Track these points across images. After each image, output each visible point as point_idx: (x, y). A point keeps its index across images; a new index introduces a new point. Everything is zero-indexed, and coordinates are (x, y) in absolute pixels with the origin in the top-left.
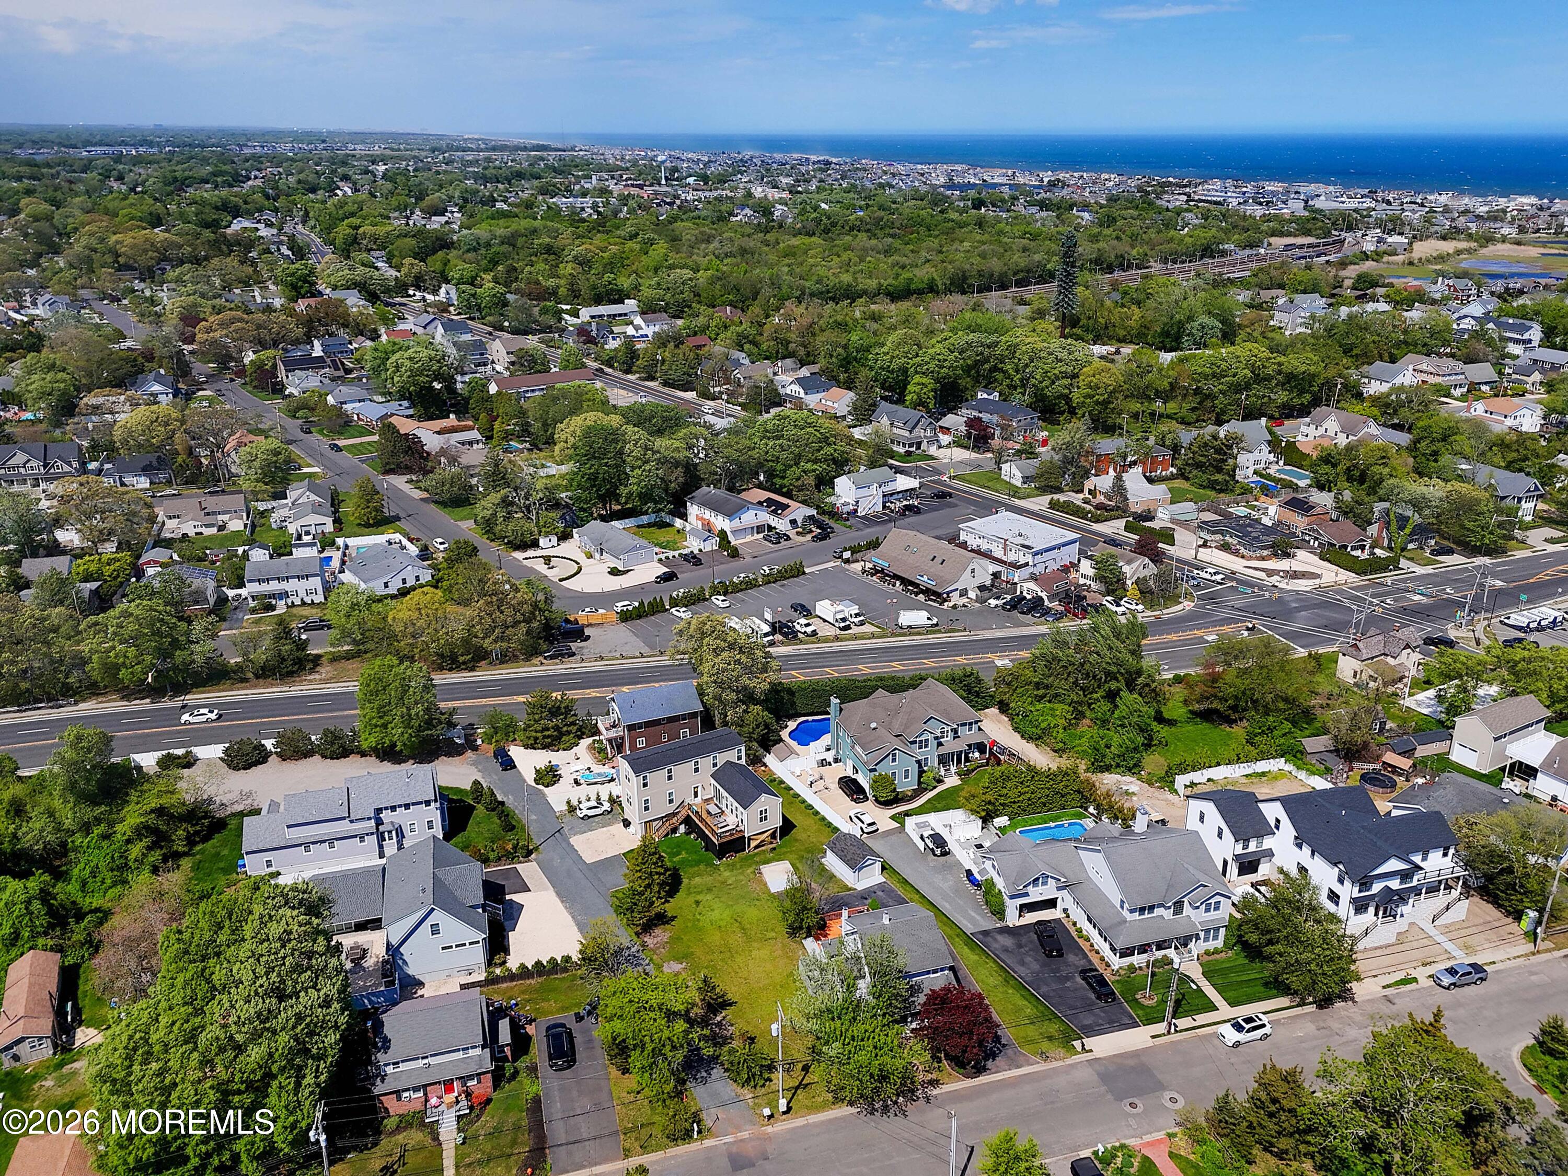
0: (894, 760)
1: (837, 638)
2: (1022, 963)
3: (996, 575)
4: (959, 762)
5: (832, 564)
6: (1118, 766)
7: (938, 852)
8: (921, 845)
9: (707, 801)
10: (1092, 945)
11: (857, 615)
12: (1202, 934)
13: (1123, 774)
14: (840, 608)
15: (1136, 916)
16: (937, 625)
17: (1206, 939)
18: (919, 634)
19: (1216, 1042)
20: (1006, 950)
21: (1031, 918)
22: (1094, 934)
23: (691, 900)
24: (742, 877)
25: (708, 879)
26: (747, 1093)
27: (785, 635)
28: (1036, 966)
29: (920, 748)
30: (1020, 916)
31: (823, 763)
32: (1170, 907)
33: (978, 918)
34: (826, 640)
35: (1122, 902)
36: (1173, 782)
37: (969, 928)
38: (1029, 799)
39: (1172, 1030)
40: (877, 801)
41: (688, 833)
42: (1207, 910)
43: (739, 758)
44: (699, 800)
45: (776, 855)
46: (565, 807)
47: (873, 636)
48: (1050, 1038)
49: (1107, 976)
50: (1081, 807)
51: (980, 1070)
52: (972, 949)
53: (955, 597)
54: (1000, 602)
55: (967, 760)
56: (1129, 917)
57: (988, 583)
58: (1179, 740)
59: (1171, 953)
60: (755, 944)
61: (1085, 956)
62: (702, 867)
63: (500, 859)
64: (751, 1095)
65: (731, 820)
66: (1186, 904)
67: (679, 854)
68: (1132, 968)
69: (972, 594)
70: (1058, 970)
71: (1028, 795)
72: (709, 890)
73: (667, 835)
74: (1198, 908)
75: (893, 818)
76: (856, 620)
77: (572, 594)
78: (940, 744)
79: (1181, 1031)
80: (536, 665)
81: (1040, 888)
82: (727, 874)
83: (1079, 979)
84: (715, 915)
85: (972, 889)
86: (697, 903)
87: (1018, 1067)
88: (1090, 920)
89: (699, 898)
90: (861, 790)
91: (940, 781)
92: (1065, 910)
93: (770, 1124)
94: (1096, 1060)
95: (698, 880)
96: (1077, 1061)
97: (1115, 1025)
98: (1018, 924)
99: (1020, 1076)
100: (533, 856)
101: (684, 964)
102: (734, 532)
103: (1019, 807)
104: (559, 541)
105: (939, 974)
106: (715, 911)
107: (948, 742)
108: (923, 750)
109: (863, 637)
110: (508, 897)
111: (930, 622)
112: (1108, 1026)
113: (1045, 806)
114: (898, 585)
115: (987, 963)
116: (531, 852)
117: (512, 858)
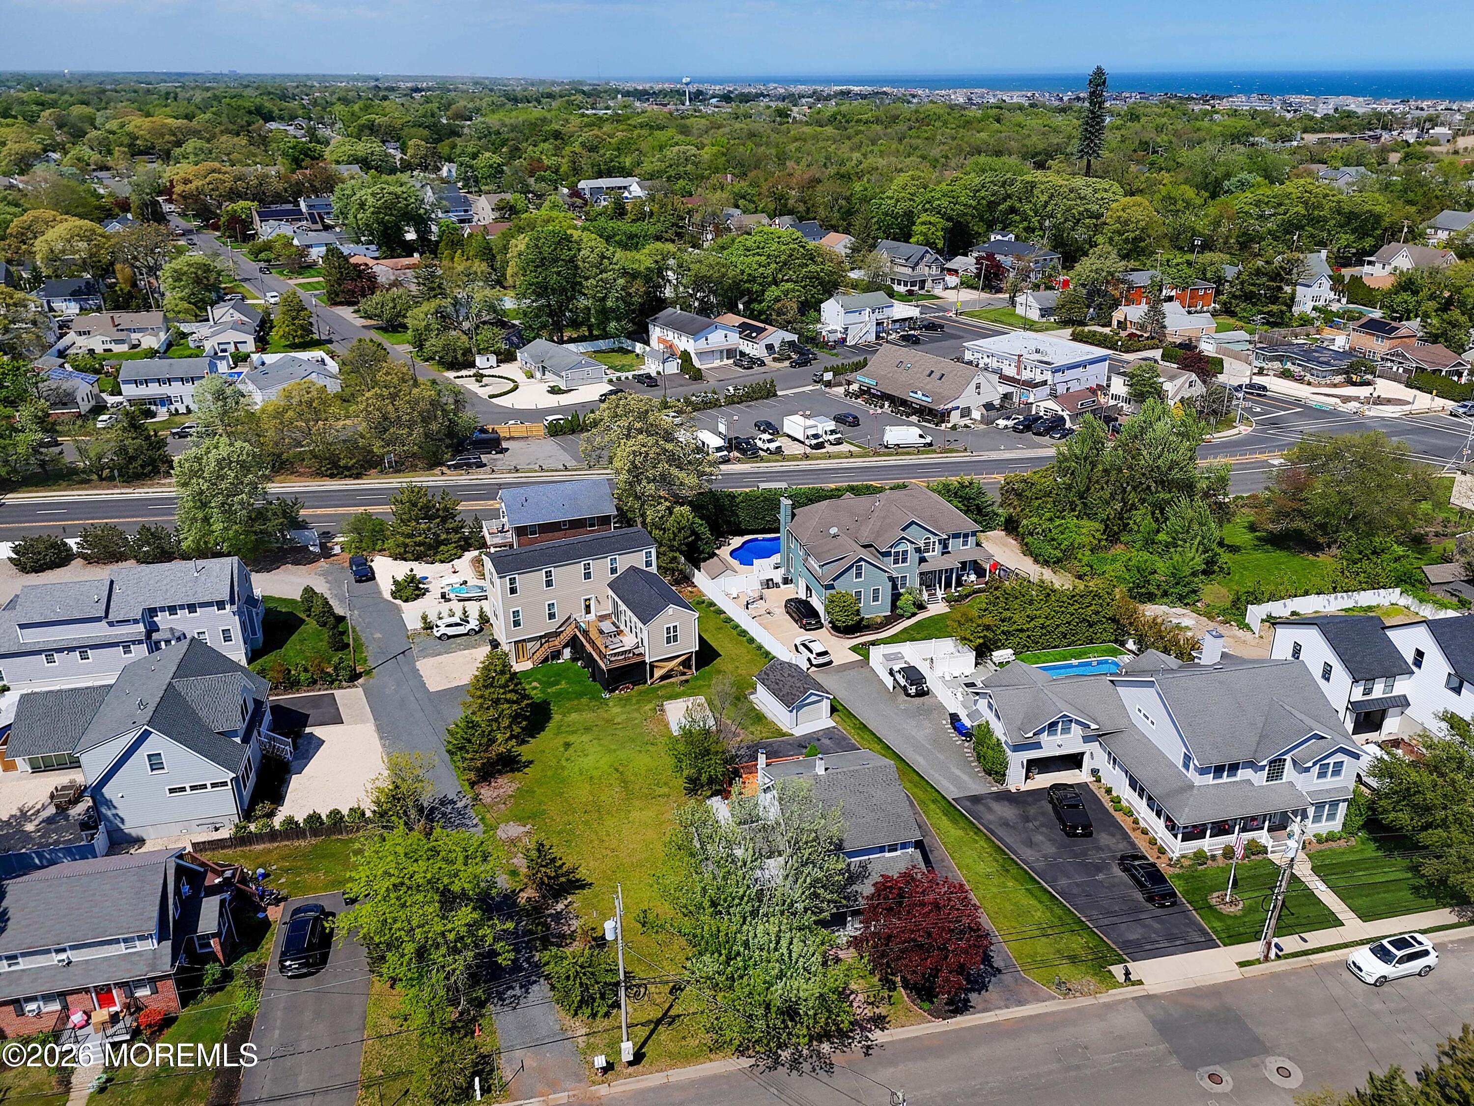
0: (859, 575)
1: (806, 457)
2: (1030, 844)
3: (1006, 397)
4: (948, 585)
5: (811, 388)
6: (1165, 594)
7: (912, 690)
8: (889, 682)
9: (602, 618)
10: (1136, 822)
11: (833, 432)
12: (1311, 811)
13: (1172, 604)
14: (810, 422)
15: (1209, 779)
16: (930, 445)
17: (1317, 819)
18: (908, 454)
19: (1347, 975)
20: (1005, 824)
21: (1043, 780)
22: (1141, 807)
23: (560, 740)
24: (636, 715)
25: (588, 716)
26: (579, 1027)
27: (743, 451)
28: (1050, 849)
29: (896, 562)
30: (1027, 777)
31: (769, 584)
32: (1263, 768)
33: (965, 778)
34: (794, 458)
35: (1187, 759)
36: (1243, 615)
37: (951, 792)
38: (1043, 627)
39: (1272, 955)
40: (835, 628)
41: (574, 659)
42: (1322, 775)
43: (648, 564)
44: (592, 617)
45: (688, 689)
46: (419, 625)
47: (851, 455)
48: (1073, 959)
49: (1162, 865)
50: (1116, 641)
51: (959, 1007)
52: (954, 822)
53: (955, 417)
54: (1010, 423)
55: (959, 583)
56: (1199, 780)
57: (997, 402)
58: (1245, 569)
59: (1264, 837)
60: (637, 803)
61: (1126, 836)
62: (584, 700)
63: (315, 682)
64: (584, 1031)
65: (628, 641)
66: (1288, 764)
67: (557, 683)
68: (1200, 857)
69: (976, 415)
70: (1084, 853)
71: (1041, 621)
72: (587, 729)
73: (546, 660)
74: (1307, 770)
75: (854, 649)
76: (832, 438)
77: (501, 410)
78: (923, 560)
79: (1287, 956)
80: (437, 475)
81: (1059, 738)
82: (616, 710)
83: (1117, 871)
84: (588, 762)
85: (958, 740)
86: (567, 745)
87: (1021, 1003)
88: (1133, 784)
89: (571, 739)
90: (815, 614)
91: (921, 607)
92: (1095, 772)
93: (603, 1082)
94: (1149, 997)
95: (574, 716)
96: (1118, 998)
97: (1178, 943)
98: (1024, 788)
99: (1023, 1019)
100: (361, 681)
101: (529, 826)
102: (700, 354)
103: (1029, 637)
104: (500, 362)
105: (899, 853)
106: (590, 757)
107: (934, 557)
108: (900, 565)
109: (838, 456)
110: (308, 730)
111: (923, 441)
112: (1167, 945)
113: (1065, 637)
114: (886, 406)
115: (976, 842)
116: (360, 676)
117: (332, 683)
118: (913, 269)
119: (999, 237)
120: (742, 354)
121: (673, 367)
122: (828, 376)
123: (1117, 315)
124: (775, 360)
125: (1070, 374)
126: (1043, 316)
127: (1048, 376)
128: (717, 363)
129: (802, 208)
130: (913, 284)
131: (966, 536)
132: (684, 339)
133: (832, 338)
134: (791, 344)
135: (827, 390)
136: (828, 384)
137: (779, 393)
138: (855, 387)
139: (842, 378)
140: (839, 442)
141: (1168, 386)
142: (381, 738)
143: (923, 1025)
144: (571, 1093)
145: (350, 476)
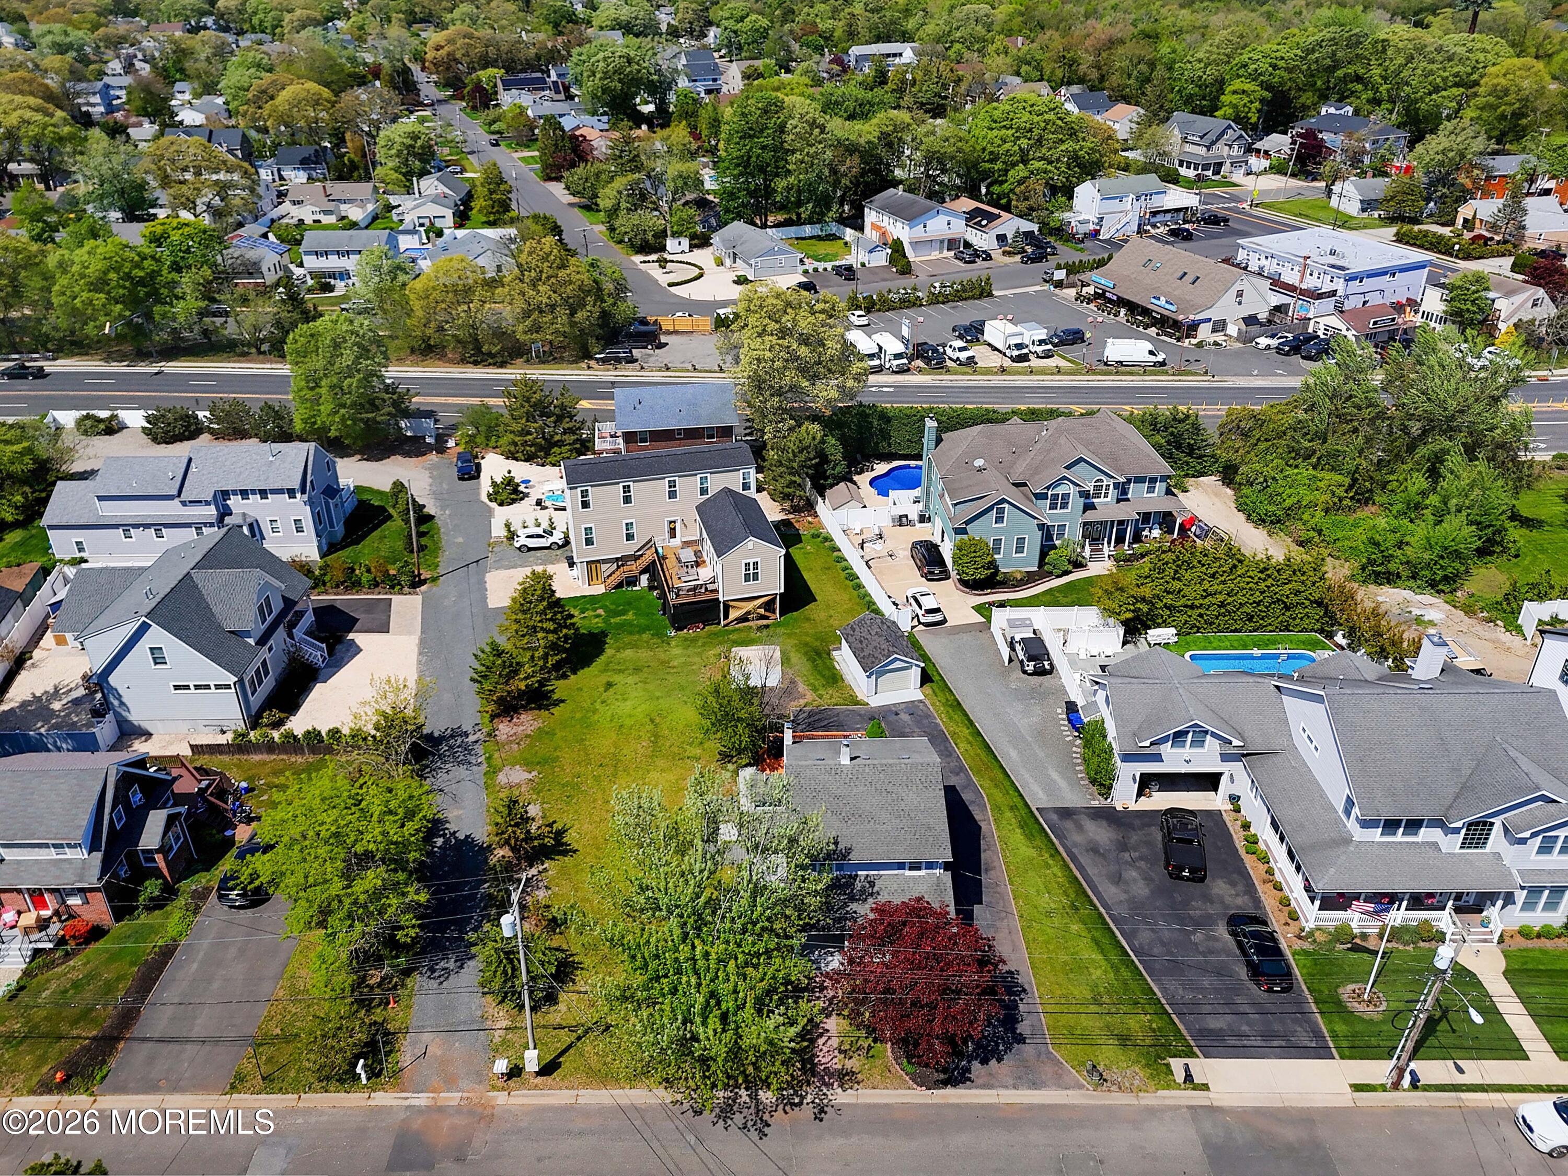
0: (999, 519)
1: (1003, 370)
2: (1117, 879)
3: (1279, 309)
4: (1120, 540)
5: (1038, 288)
6: (1414, 577)
7: (1030, 667)
8: (1005, 652)
9: (687, 544)
10: (1270, 872)
11: (1042, 342)
12: (1521, 896)
13: (1420, 590)
14: (1019, 329)
15: (1374, 835)
16: (1163, 364)
17: (1529, 905)
18: (1131, 374)
19: (1509, 1131)
20: (1094, 849)
21: (1161, 800)
22: (1279, 853)
23: (604, 679)
24: (697, 659)
25: (644, 655)
27: (928, 360)
28: (1141, 890)
29: (1053, 507)
30: (1140, 794)
31: (902, 521)
32: (1457, 831)
33: (1062, 783)
34: (988, 371)
35: (1350, 803)
36: (1516, 613)
37: (1038, 798)
38: (1222, 605)
39: (1406, 1081)
40: (960, 581)
41: (651, 588)
42: (1545, 849)
43: (746, 486)
44: (676, 542)
45: (766, 634)
46: (503, 533)
47: (1059, 371)
48: (1124, 1040)
49: (1288, 935)
50: (1321, 631)
51: (954, 1076)
52: (1030, 837)
53: (1204, 332)
54: (1274, 342)
55: (1137, 538)
56: (1359, 834)
58: (1543, 551)
59: (1444, 920)
60: (661, 763)
61: (1250, 889)
62: (646, 636)
63: (377, 585)
64: (503, 1024)
66: (1497, 830)
67: (624, 613)
68: (1342, 934)
69: (1232, 330)
70: (1186, 904)
71: (1221, 598)
72: (637, 670)
73: (619, 586)
74: (1523, 841)
75: (978, 609)
76: (1039, 349)
77: (675, 300)
78: (1089, 507)
79: (1428, 1088)
81: (1187, 751)
82: (676, 651)
83: (1222, 931)
84: (625, 707)
85: (1068, 734)
86: (609, 685)
87: (1035, 1085)
88: (1275, 825)
89: (616, 678)
90: (941, 562)
91: (1079, 565)
92: (1234, 799)
93: (503, 1089)
94: (1212, 1110)
95: (628, 653)
96: (1167, 1102)
97: (1275, 1043)
98: (1133, 807)
99: (1031, 1107)
100: (424, 588)
101: (534, 773)
102: (915, 244)
103: (1201, 615)
104: (692, 246)
105: (923, 872)
106: (628, 703)
107: (1106, 504)
108: (1058, 511)
109: (1043, 372)
110: (350, 636)
112: (1259, 1043)
113: (1250, 620)
114: (1122, 314)
115: (1048, 866)
116: (423, 582)
117: (392, 587)
118: (1208, 148)
119: (1332, 110)
120: (967, 245)
121: (881, 259)
122: (1060, 275)
123: (1465, 212)
124: (1005, 253)
125: (1369, 284)
126: (1364, 210)
127: (1339, 285)
128: (935, 255)
129: (1094, 75)
130: (1206, 167)
131: (1153, 480)
132: (899, 225)
133: (1082, 229)
134: (1029, 235)
135: (1057, 291)
136: (1059, 284)
137: (995, 293)
138: (1090, 290)
139: (1075, 278)
141: (1503, 305)
142: (420, 654)
143: (900, 1091)
144: (465, 1095)
145: (494, 364)
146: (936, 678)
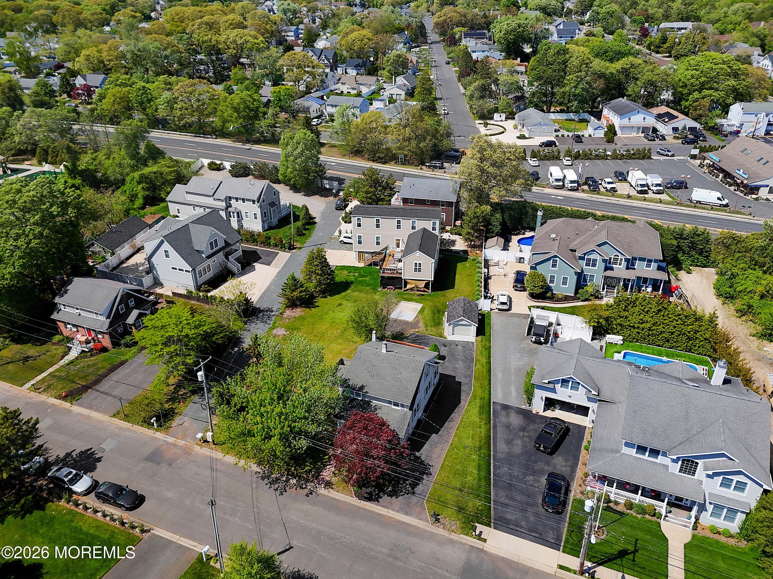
1: (629, 197)
2: (509, 442)
4: (625, 288)
5: (681, 158)
7: (533, 339)
9: (402, 251)
12: (710, 508)
14: (646, 176)
17: (715, 514)
20: (508, 426)
21: (558, 414)
23: (339, 302)
25: (362, 295)
27: (590, 186)
29: (587, 265)
30: (544, 408)
31: (521, 260)
33: (514, 394)
37: (497, 398)
40: (531, 294)
42: (725, 485)
43: (434, 229)
44: (399, 249)
45: (421, 298)
46: (338, 234)
47: (661, 201)
48: (461, 509)
49: (577, 490)
50: (709, 356)
51: (370, 498)
52: (481, 413)
56: (624, 449)
61: (574, 466)
62: (368, 288)
63: (277, 246)
67: (366, 276)
70: (534, 463)
72: (355, 301)
73: (370, 265)
74: (710, 476)
75: (530, 307)
78: (609, 268)
80: (418, 169)
81: (569, 391)
82: (377, 297)
86: (340, 305)
87: (407, 514)
89: (344, 302)
90: (522, 282)
91: (599, 297)
92: (593, 422)
93: (200, 445)
94: (482, 551)
95: (356, 294)
96: (462, 541)
97: (533, 534)
98: (542, 413)
99: (399, 522)
100: (294, 251)
101: (288, 332)
102: (623, 128)
103: (639, 333)
104: (507, 118)
105: (399, 408)
106: (343, 314)
108: (590, 267)
109: (651, 201)
110: (255, 264)
111: (720, 202)
112: (525, 532)
115: (480, 427)
116: (295, 248)
117: (281, 248)
120: (655, 131)
121: (600, 133)
122: (695, 152)
124: (674, 137)
131: (650, 261)
132: (616, 117)
134: (693, 129)
136: (694, 157)
137: (653, 157)
139: (702, 155)
140: (659, 192)
142: (276, 276)
143: (347, 497)
144: (187, 443)
145: (381, 162)
146: (487, 334)
